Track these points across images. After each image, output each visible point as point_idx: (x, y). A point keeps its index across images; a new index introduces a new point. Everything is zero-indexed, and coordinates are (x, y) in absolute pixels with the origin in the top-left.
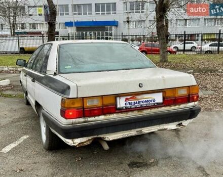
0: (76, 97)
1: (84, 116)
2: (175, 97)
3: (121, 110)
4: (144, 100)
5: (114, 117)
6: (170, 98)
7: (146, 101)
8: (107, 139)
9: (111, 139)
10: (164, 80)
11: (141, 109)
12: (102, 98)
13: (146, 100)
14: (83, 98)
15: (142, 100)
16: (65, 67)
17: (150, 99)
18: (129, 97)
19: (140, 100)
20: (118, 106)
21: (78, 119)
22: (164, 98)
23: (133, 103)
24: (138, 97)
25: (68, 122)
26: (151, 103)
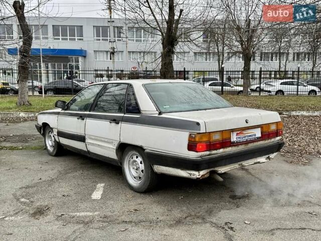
0: (205, 132)
1: (209, 150)
2: (269, 132)
3: (234, 144)
4: (249, 135)
5: (229, 150)
6: (265, 132)
7: (250, 136)
8: (220, 172)
9: (223, 172)
10: (261, 117)
11: (247, 143)
12: (222, 133)
14: (210, 133)
15: (247, 135)
16: (164, 107)
17: (253, 134)
18: (238, 132)
20: (232, 140)
22: (261, 133)
23: (241, 137)
24: (245, 132)
25: (198, 155)
26: (253, 137)
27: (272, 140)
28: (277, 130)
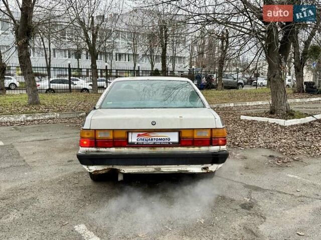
0: (89, 128)
1: (96, 146)
2: (194, 138)
3: (133, 145)
4: (158, 138)
5: (125, 150)
6: (187, 138)
7: (160, 140)
8: (122, 171)
9: (126, 172)
10: (181, 120)
11: (154, 146)
12: (113, 132)
13: (161, 138)
14: (95, 130)
15: (156, 138)
16: (108, 103)
17: (165, 138)
18: (141, 133)
19: (153, 138)
20: (130, 141)
21: (91, 148)
22: (180, 138)
23: (145, 139)
24: (152, 134)
25: (82, 150)
26: (165, 141)
27: (204, 149)
28: (211, 138)
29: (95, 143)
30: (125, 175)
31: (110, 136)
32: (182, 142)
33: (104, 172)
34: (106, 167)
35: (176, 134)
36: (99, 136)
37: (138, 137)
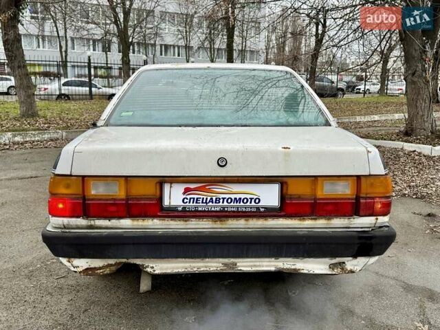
0: (69, 173)
1: (86, 215)
2: (315, 199)
3: (172, 213)
4: (233, 197)
5: (154, 225)
6: (299, 197)
7: (236, 201)
8: (149, 270)
9: (157, 272)
12: (127, 181)
13: (238, 196)
14: (84, 177)
15: (227, 196)
17: (248, 196)
18: (192, 186)
19: (221, 196)
20: (166, 203)
21: (74, 219)
22: (283, 197)
23: (202, 200)
24: (217, 189)
25: (55, 223)
26: (248, 204)
27: (339, 223)
28: (358, 198)
29: (85, 207)
30: (156, 278)
31: (118, 191)
32: (287, 207)
33: (107, 271)
34: (112, 261)
35: (275, 188)
36: (93, 192)
37: (184, 193)
